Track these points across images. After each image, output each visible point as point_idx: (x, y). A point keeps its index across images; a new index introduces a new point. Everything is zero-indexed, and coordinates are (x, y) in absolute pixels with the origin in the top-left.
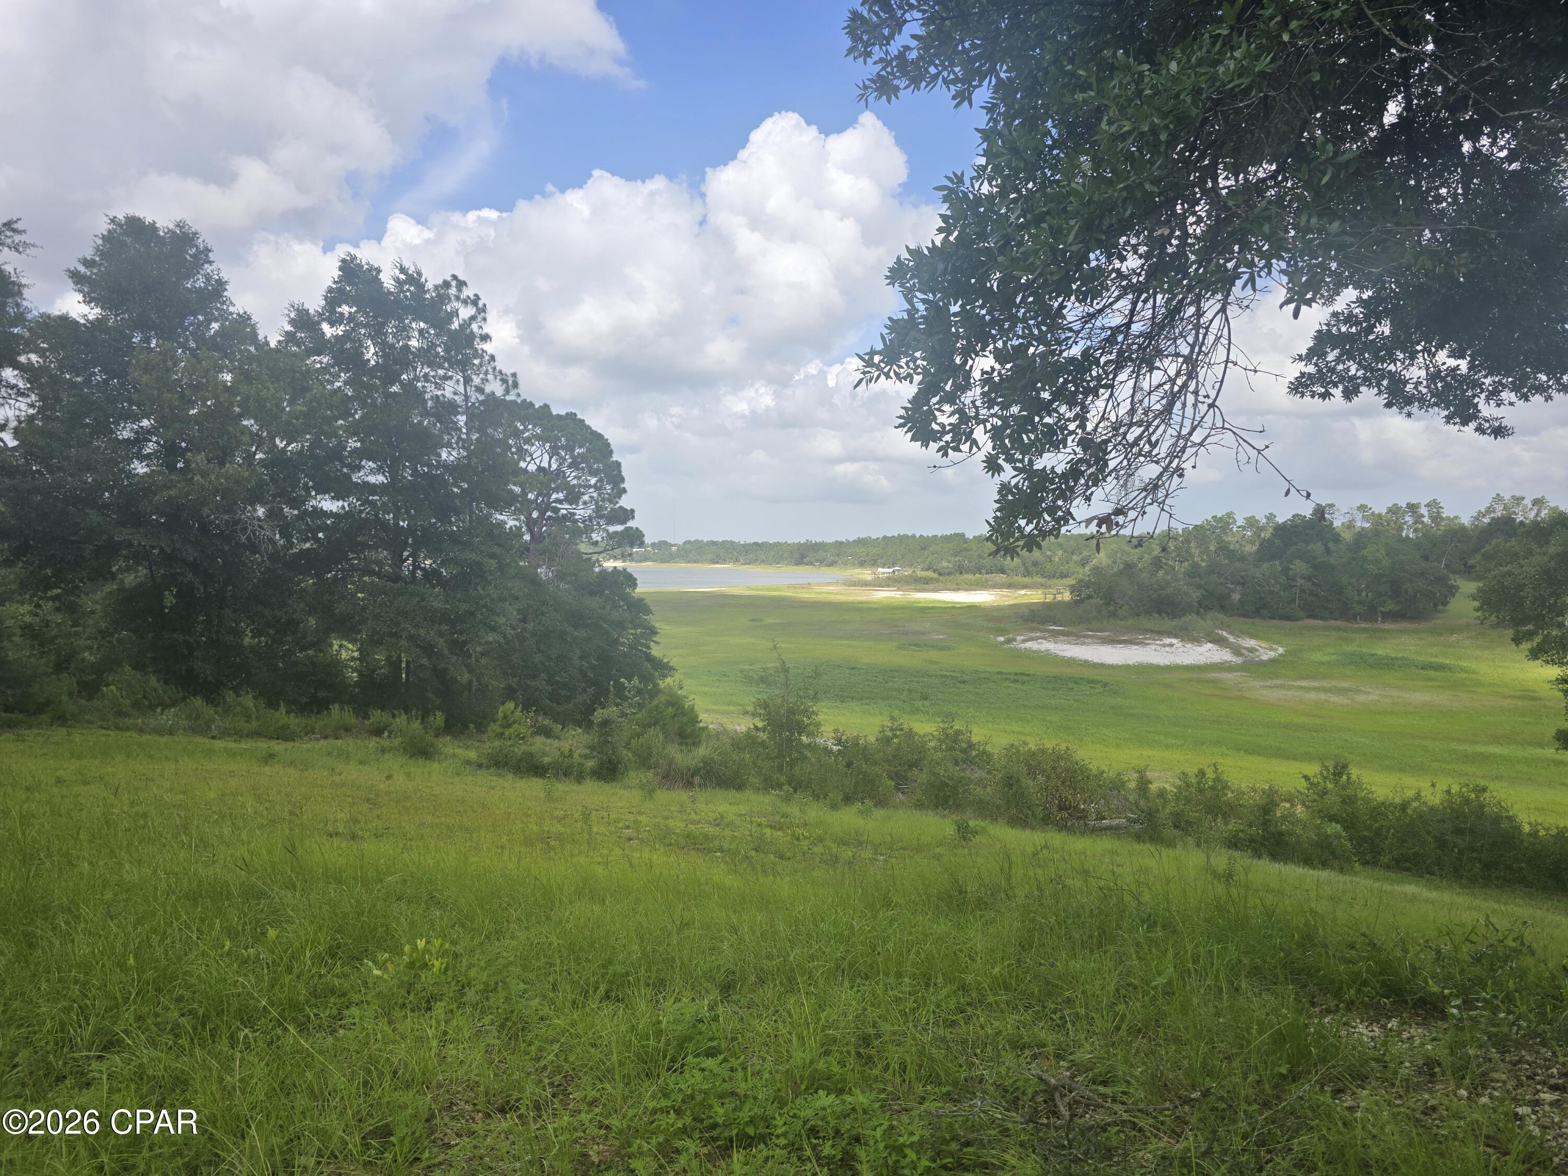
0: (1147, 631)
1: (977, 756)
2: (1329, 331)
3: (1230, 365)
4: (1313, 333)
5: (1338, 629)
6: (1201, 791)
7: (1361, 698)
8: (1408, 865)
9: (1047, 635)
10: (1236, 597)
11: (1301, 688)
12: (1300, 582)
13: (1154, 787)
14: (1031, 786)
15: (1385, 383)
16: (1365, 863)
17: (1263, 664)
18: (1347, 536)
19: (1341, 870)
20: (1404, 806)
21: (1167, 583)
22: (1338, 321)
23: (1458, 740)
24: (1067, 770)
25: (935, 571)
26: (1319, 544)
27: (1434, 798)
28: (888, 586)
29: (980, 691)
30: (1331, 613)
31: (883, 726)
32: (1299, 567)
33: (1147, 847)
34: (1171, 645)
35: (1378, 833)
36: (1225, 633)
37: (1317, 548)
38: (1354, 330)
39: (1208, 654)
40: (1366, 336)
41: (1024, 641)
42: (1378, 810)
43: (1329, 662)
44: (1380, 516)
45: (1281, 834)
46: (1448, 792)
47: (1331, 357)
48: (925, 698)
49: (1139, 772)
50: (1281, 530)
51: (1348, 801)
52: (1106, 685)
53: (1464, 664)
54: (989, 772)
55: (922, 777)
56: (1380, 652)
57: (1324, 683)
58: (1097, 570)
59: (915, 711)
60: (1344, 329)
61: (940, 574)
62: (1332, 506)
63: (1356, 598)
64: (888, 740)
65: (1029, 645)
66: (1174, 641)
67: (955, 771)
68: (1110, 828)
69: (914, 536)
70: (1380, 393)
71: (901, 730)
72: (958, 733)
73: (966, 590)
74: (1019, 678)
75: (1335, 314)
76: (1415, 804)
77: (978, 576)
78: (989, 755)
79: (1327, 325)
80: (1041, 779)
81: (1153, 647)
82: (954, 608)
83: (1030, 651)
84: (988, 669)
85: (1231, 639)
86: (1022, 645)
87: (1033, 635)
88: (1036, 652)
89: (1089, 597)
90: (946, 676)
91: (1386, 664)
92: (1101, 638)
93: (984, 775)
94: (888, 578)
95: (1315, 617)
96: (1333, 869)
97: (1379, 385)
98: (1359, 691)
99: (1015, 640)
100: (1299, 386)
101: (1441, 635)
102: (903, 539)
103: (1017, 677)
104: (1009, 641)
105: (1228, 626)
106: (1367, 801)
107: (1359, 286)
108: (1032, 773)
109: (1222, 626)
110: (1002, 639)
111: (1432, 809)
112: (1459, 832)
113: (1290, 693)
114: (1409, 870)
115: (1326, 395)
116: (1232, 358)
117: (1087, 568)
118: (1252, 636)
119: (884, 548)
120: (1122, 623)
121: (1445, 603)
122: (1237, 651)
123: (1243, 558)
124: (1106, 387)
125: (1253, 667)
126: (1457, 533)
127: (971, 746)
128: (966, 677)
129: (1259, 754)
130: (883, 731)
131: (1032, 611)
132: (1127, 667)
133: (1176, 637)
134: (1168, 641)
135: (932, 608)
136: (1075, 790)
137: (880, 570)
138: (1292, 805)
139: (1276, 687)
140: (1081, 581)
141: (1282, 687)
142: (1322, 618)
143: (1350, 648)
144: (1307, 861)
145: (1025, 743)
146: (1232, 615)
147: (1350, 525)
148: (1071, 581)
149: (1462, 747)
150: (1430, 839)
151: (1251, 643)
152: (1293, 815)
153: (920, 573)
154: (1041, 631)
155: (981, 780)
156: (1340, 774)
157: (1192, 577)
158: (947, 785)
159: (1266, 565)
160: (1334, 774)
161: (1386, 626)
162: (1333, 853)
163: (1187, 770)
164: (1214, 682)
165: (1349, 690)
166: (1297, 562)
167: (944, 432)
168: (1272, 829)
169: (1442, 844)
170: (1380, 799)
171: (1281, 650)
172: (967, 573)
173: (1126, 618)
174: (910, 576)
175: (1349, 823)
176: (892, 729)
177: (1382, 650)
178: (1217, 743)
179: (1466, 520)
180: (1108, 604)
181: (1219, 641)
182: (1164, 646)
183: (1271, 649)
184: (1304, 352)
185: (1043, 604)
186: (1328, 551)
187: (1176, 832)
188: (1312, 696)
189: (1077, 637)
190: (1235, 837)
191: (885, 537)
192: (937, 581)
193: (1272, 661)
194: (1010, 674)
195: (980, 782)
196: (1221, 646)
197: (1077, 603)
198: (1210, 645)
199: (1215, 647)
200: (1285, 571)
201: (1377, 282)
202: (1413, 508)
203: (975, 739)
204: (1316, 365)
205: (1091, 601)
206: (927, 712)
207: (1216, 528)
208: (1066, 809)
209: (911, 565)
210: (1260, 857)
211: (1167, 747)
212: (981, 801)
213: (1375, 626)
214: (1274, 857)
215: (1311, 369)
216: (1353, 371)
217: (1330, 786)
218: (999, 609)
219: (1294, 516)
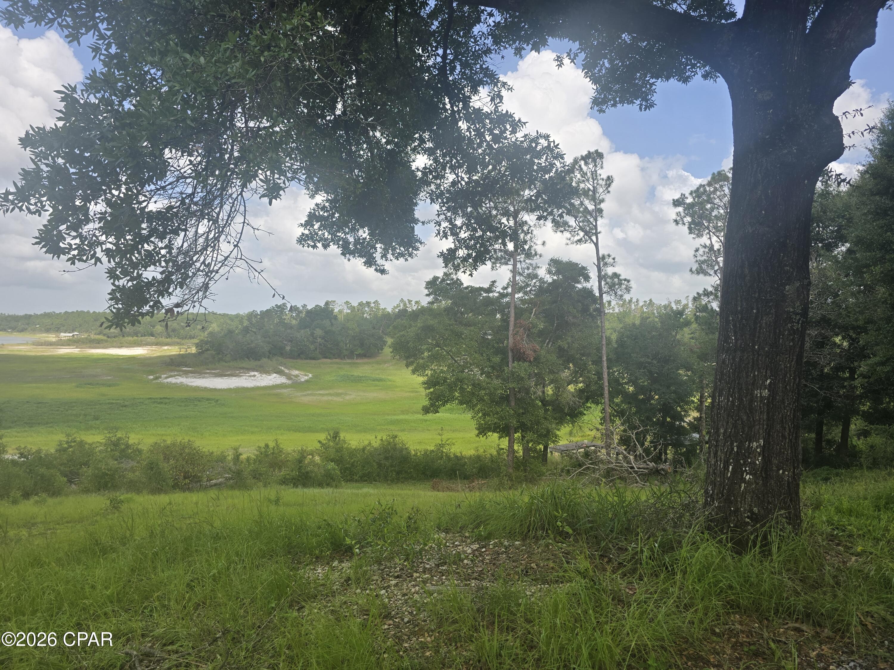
0: (243, 368)
1: (131, 453)
2: (315, 214)
3: (245, 224)
4: (307, 213)
5: (337, 363)
6: (267, 456)
7: (347, 397)
8: (366, 478)
9: (181, 373)
10: (288, 348)
11: (320, 394)
12: (319, 340)
13: (244, 457)
14: (165, 467)
15: (341, 243)
16: (347, 481)
17: (302, 383)
18: (341, 317)
19: (336, 487)
20: (364, 449)
21: (252, 342)
22: (318, 208)
23: (388, 415)
24: (189, 454)
25: (104, 335)
26: (328, 320)
27: (376, 444)
28: (69, 345)
29: (137, 411)
30: (334, 355)
31: (60, 441)
32: (319, 332)
33: (237, 493)
34: (254, 376)
35: (353, 465)
36: (283, 368)
37: (327, 323)
38: (326, 214)
39: (274, 380)
40: (332, 219)
41: (166, 378)
42: (353, 453)
43: (333, 380)
44: (354, 307)
45: (307, 473)
46: (382, 440)
47: (316, 227)
48: (96, 418)
49: (235, 449)
50: (309, 312)
51: (339, 450)
52: (217, 401)
53: (389, 378)
54: (138, 462)
55: (88, 472)
56: (355, 374)
57: (331, 391)
58: (211, 334)
59: (89, 428)
60: (321, 213)
61: (108, 337)
62: (334, 301)
63: (345, 348)
64: (65, 450)
65: (169, 380)
66: (256, 373)
67: (113, 463)
68: (215, 485)
69: (88, 312)
70: (338, 247)
71: (75, 442)
72: (119, 439)
73: (127, 347)
74: (162, 401)
75: (317, 205)
76: (368, 448)
77: (135, 338)
78: (140, 451)
79: (314, 210)
80: (172, 462)
81: (244, 377)
82: (118, 359)
83: (171, 383)
84: (141, 396)
85: (287, 371)
86: (166, 381)
87: (172, 374)
88: (174, 384)
89: (207, 350)
90: (112, 403)
91: (358, 380)
92: (214, 374)
93: (135, 464)
94: (69, 340)
95: (326, 358)
96: (332, 487)
97: (338, 244)
98: (346, 394)
99: (160, 377)
100: (302, 240)
101: (381, 364)
102: (80, 314)
103: (161, 401)
104: (157, 378)
105: (285, 364)
106: (347, 449)
107: (327, 193)
108: (167, 458)
109: (281, 364)
110: (152, 377)
111: (376, 449)
112: (386, 458)
113: (315, 398)
114: (366, 481)
115: (315, 247)
116: (246, 221)
117: (206, 333)
118: (297, 369)
119: (65, 320)
120: (226, 364)
121: (382, 349)
122: (289, 377)
123: (291, 328)
124: (183, 230)
125: (297, 385)
126: (386, 316)
127: (128, 446)
128: (126, 403)
129: (300, 432)
130: (61, 444)
131: (172, 359)
132: (229, 390)
133: (257, 371)
134: (252, 373)
135: (103, 359)
136: (194, 465)
137: (63, 334)
138: (313, 457)
139: (308, 395)
140: (202, 341)
141: (311, 395)
142: (330, 358)
143: (342, 373)
144: (320, 485)
145: (164, 441)
146: (286, 358)
147: (340, 312)
148: (196, 341)
149: (389, 417)
150: (375, 464)
151: (296, 372)
152: (314, 461)
153: (93, 336)
154: (178, 371)
155: (132, 467)
156: (336, 437)
157: (265, 338)
158: (107, 475)
159: (302, 331)
160: (333, 437)
161: (359, 361)
162: (332, 478)
163: (260, 445)
164: (276, 395)
165: (342, 394)
166: (317, 329)
167: (70, 248)
168: (303, 471)
169: (380, 465)
170: (354, 447)
171: (310, 375)
172: (128, 336)
173: (229, 362)
174: (86, 338)
175: (338, 461)
176: (67, 442)
177: (357, 372)
178: (278, 428)
179: (389, 310)
180: (219, 354)
181: (280, 373)
182: (250, 376)
183: (306, 375)
184: (303, 223)
185: (180, 355)
186: (332, 324)
187: (253, 481)
188: (325, 398)
189: (200, 374)
190: (284, 478)
191: (66, 313)
192: (106, 341)
193: (307, 381)
194: (157, 399)
195: (132, 470)
196: (281, 375)
197: (199, 353)
198: (275, 375)
199: (278, 376)
200: (312, 334)
201: (335, 192)
202: (368, 303)
203: (131, 442)
204: (309, 230)
205: (209, 352)
206: (98, 428)
207: (277, 311)
208: (188, 478)
209: (87, 331)
210: (297, 487)
211: (252, 433)
212: (131, 481)
213: (353, 361)
214: (305, 485)
215: (307, 232)
216: (326, 236)
217: (331, 444)
218: (150, 358)
219: (316, 306)
